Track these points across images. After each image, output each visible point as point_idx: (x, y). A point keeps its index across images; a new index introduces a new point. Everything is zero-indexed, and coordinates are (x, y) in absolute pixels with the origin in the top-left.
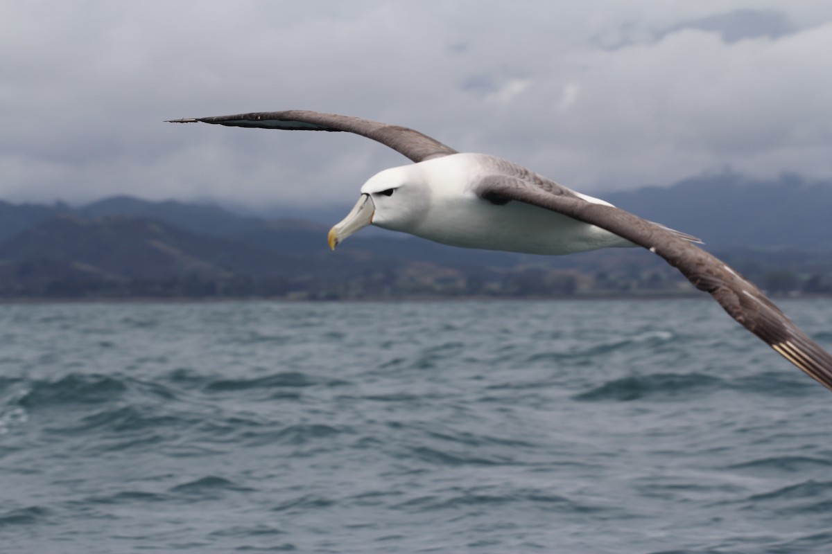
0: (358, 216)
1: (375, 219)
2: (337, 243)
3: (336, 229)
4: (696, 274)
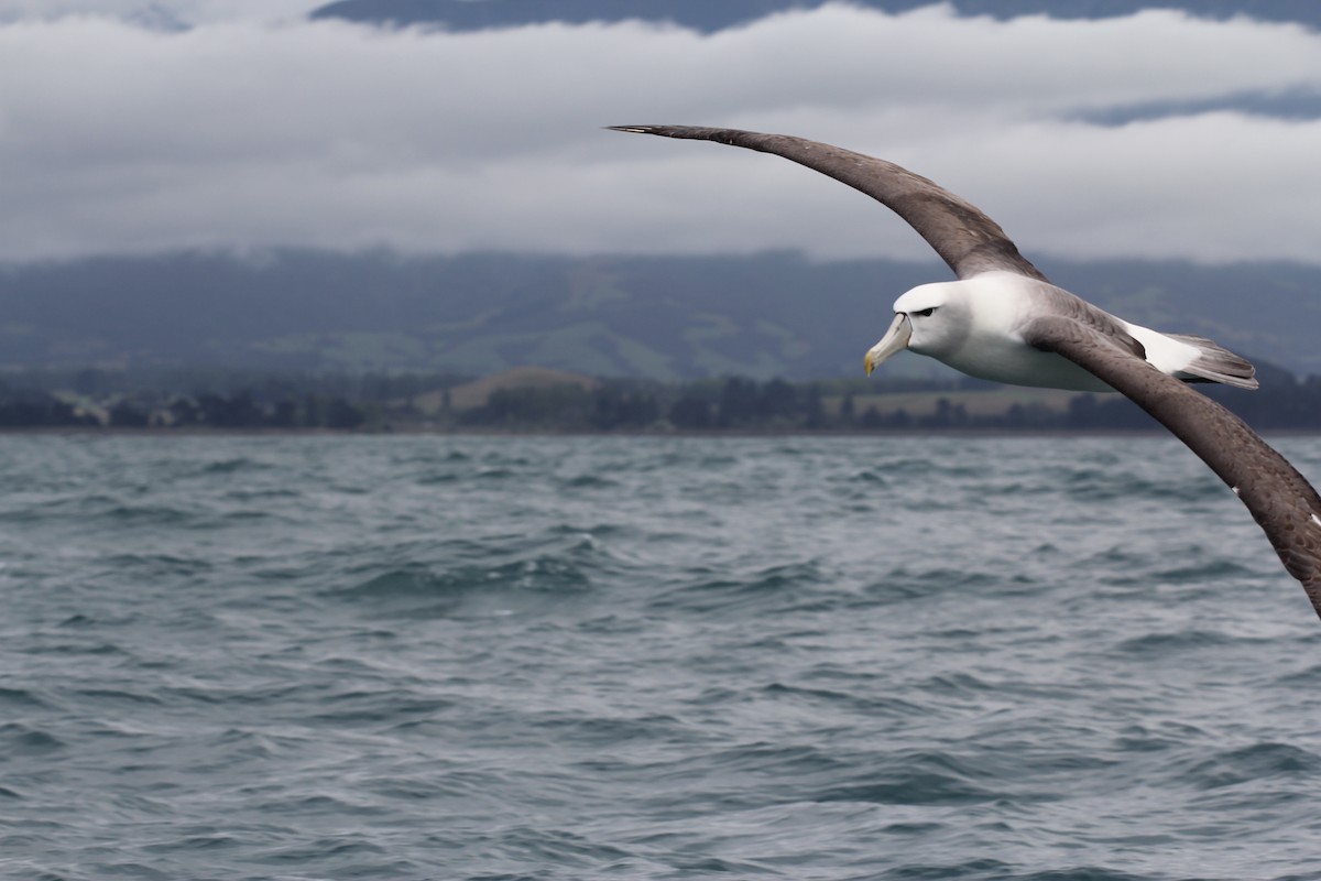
0: (895, 338)
1: (911, 343)
2: (873, 369)
3: (873, 353)
4: (1286, 546)
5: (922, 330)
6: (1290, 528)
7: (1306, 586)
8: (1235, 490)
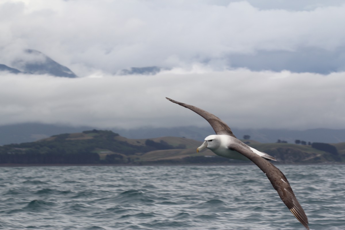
0: (204, 145)
2: (198, 151)
3: (199, 148)
4: (274, 184)
5: (210, 144)
6: (275, 181)
7: (278, 192)
8: (265, 174)
